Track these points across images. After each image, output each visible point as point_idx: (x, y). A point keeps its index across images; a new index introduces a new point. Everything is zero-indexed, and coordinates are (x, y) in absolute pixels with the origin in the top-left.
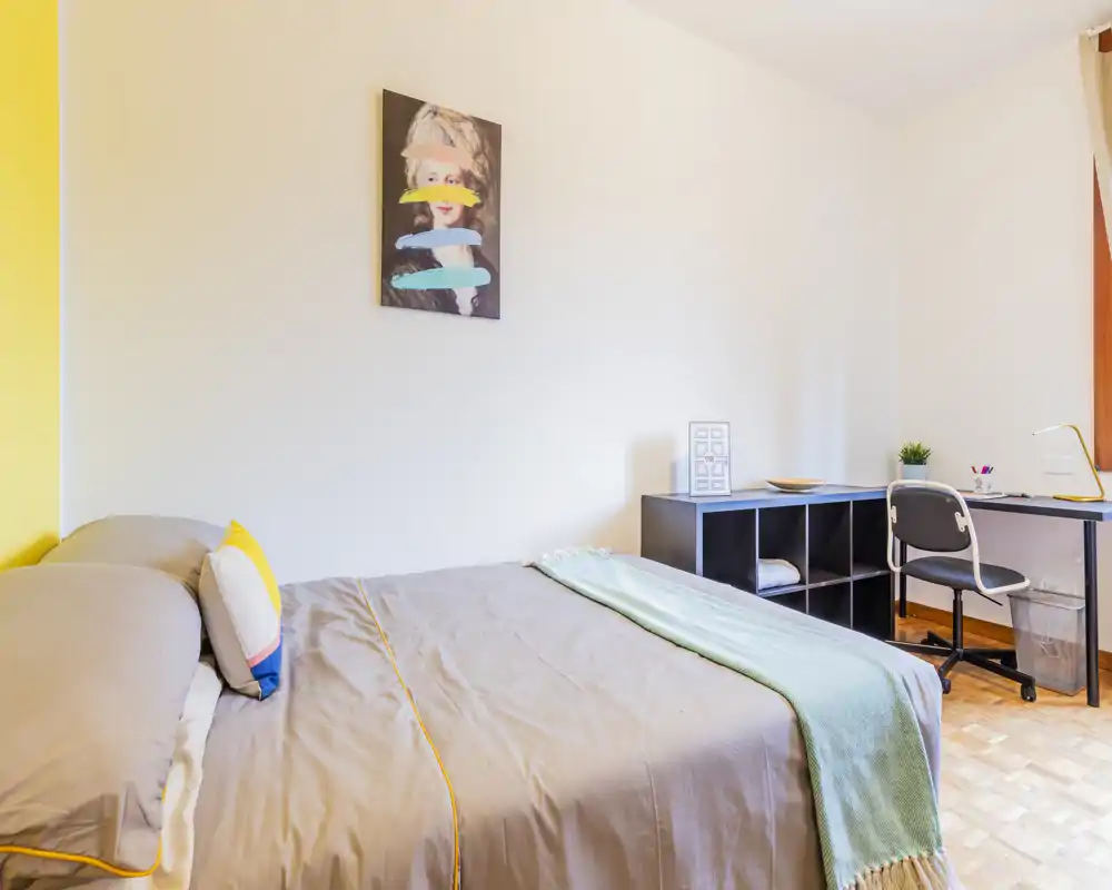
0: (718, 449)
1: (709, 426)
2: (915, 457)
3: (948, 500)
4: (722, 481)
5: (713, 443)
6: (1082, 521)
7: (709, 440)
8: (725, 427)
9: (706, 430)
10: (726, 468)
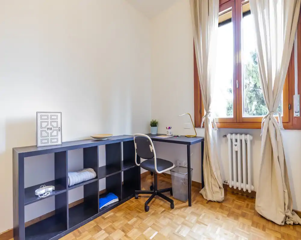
0: (54, 124)
1: (49, 114)
2: (154, 124)
3: (147, 141)
4: (57, 139)
5: (51, 122)
6: (187, 145)
7: (49, 120)
8: (59, 115)
9: (48, 116)
10: (59, 133)
